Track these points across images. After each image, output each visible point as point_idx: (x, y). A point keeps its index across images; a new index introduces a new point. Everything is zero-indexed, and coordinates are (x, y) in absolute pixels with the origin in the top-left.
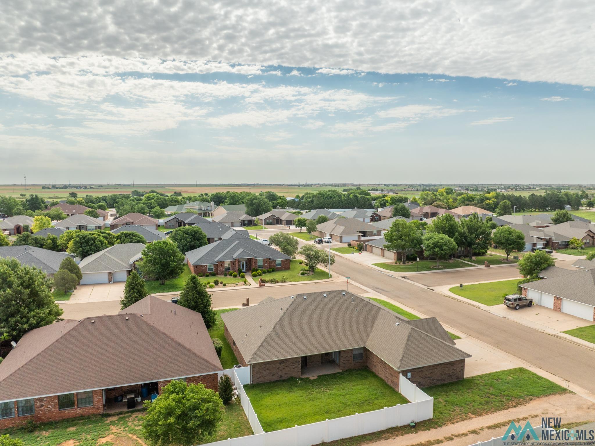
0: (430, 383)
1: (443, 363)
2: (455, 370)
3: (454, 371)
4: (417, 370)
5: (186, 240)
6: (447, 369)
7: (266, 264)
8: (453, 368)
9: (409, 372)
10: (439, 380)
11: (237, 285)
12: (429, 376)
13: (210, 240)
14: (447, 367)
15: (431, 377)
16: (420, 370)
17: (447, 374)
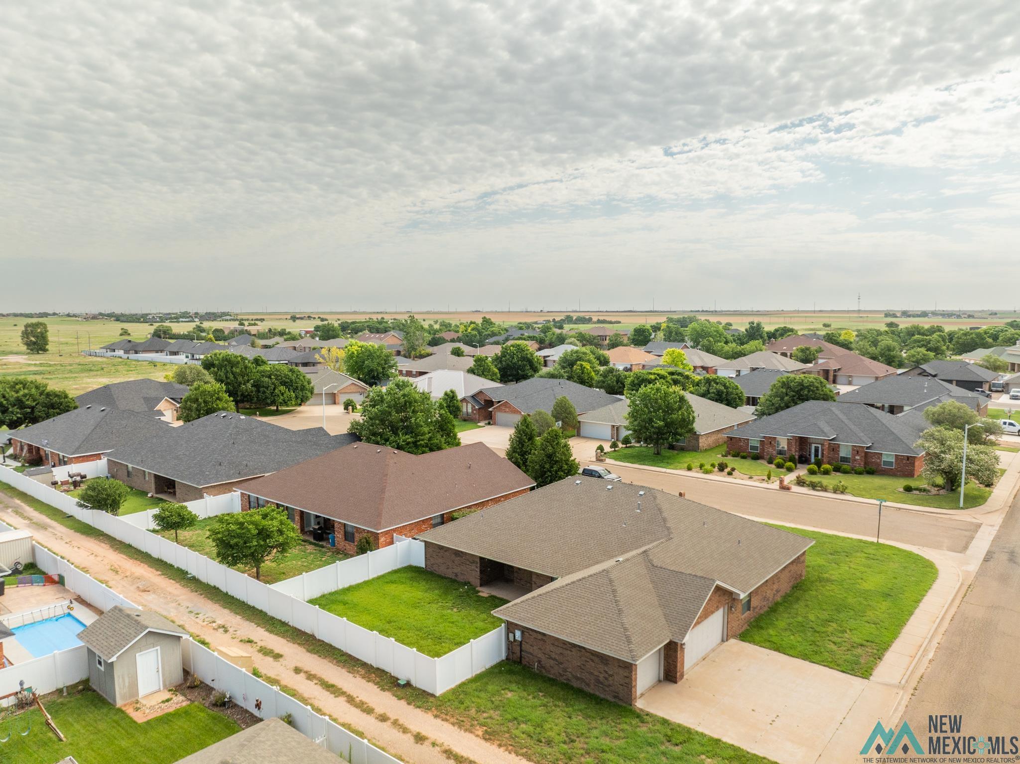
0: (560, 675)
1: (584, 648)
2: (611, 676)
3: (607, 676)
4: (535, 635)
5: (782, 399)
6: (593, 664)
7: (858, 457)
8: (606, 669)
9: (519, 630)
10: (577, 679)
11: (751, 478)
12: (557, 657)
13: (895, 410)
14: (592, 661)
15: (561, 663)
16: (540, 637)
17: (592, 673)
